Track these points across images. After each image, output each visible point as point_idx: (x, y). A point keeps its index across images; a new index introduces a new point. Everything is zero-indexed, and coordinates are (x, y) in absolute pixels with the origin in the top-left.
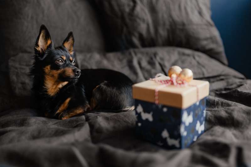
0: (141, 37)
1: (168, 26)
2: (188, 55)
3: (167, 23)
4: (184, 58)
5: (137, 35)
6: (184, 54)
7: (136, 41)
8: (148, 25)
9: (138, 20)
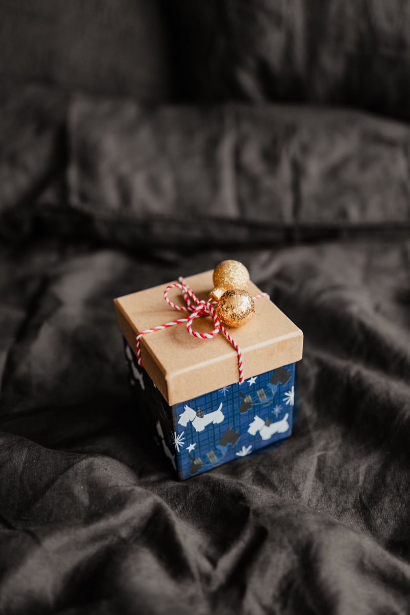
0: (264, 73)
1: (350, 45)
2: (391, 144)
3: (351, 36)
4: (373, 149)
5: (251, 63)
6: (378, 139)
7: (248, 81)
8: (290, 36)
9: (262, 19)
